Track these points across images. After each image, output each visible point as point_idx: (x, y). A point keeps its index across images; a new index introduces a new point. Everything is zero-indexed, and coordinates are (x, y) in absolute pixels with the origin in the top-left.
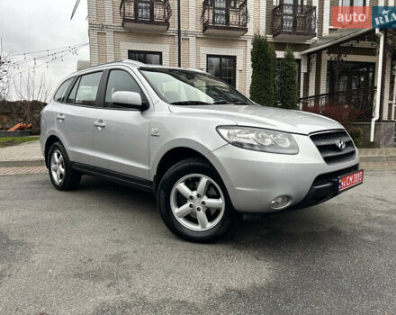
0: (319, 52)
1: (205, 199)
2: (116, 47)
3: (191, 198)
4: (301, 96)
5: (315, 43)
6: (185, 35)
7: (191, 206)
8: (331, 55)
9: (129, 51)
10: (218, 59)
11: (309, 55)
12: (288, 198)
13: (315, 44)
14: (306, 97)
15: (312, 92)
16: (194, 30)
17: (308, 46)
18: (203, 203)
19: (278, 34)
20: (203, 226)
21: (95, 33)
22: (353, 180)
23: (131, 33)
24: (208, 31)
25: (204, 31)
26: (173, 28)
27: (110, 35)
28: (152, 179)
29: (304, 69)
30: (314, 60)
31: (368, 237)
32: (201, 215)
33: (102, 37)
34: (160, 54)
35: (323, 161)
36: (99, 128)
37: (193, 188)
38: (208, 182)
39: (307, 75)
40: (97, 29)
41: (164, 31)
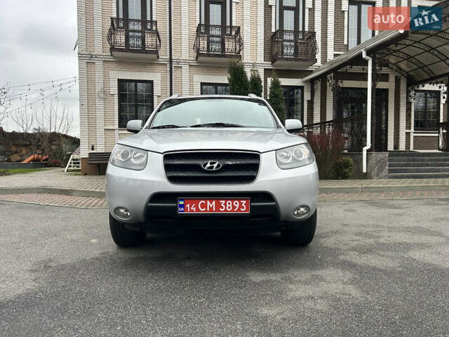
0: (323, 77)
2: (106, 76)
4: (305, 123)
6: (178, 63)
9: (120, 81)
10: (214, 87)
11: (312, 81)
13: (317, 70)
14: (311, 125)
15: (317, 119)
16: (187, 58)
17: (311, 72)
19: (276, 60)
21: (84, 62)
23: (121, 62)
24: (201, 59)
25: (197, 58)
27: (99, 65)
29: (307, 96)
33: (91, 67)
34: (151, 82)
35: (165, 180)
39: (311, 103)
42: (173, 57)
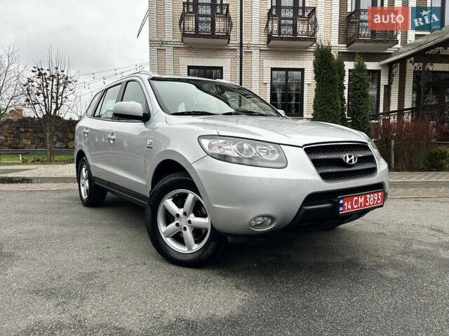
0: (402, 61)
1: (192, 217)
2: (176, 63)
3: (178, 215)
4: (381, 110)
5: (398, 50)
6: (248, 48)
7: (177, 225)
8: (416, 64)
9: (189, 67)
10: (284, 72)
11: (390, 65)
12: (272, 218)
13: (397, 53)
14: (387, 112)
15: (394, 106)
16: (258, 42)
17: (390, 55)
18: (189, 222)
19: (353, 43)
20: (190, 248)
21: (155, 49)
22: (366, 201)
23: (191, 49)
24: (272, 43)
25: (268, 42)
26: (234, 40)
27: (169, 52)
28: (148, 195)
29: (384, 81)
30: (396, 71)
31: (390, 273)
32: (188, 235)
33: (161, 53)
34: (221, 68)
35: (318, 178)
36: (112, 142)
37: (180, 205)
38: (195, 198)
39: (388, 88)
40: (158, 45)
41: (226, 45)
42: (244, 42)
